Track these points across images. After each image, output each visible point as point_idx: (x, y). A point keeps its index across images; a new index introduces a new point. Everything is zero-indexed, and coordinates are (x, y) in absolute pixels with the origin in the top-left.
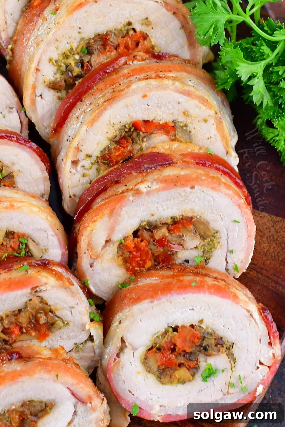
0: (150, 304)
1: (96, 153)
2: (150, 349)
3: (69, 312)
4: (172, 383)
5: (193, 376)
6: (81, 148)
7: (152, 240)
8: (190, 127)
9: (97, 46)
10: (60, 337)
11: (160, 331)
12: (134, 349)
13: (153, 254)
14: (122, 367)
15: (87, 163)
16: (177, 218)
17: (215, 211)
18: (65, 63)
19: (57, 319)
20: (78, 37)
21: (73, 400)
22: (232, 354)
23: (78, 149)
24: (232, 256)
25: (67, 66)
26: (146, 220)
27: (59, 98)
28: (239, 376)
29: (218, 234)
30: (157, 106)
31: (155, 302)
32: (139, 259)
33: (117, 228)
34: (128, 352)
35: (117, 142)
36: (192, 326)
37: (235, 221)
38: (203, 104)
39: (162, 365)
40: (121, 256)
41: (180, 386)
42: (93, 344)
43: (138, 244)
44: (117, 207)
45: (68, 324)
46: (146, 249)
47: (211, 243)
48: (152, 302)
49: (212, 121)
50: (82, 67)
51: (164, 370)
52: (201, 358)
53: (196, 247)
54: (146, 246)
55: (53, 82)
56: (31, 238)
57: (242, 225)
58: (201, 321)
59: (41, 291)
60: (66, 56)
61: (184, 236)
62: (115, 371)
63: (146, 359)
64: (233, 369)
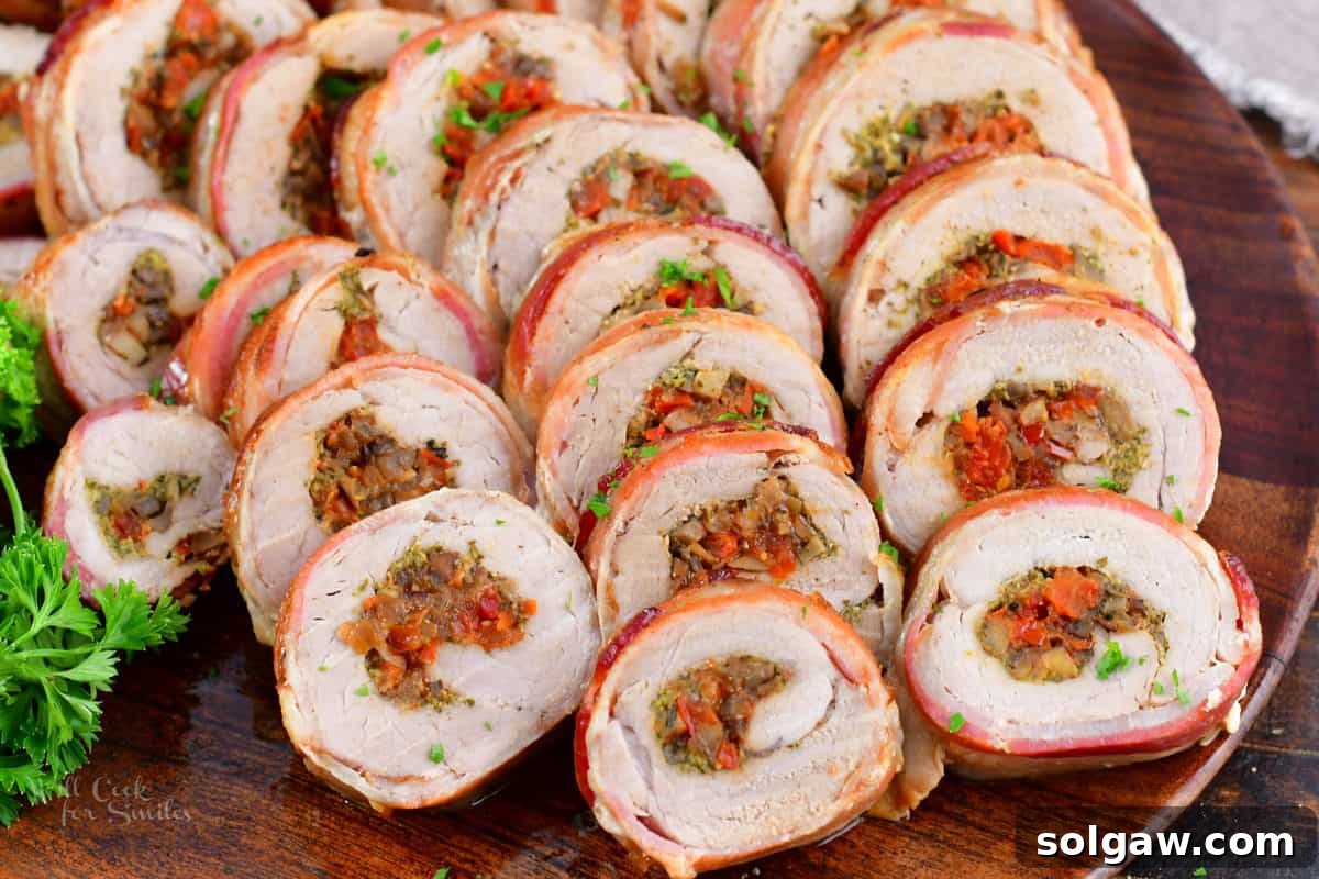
0: (1001, 517)
1: (918, 282)
2: (994, 610)
3: (838, 523)
4: (1035, 677)
5: (1080, 667)
6: (890, 264)
7: (1015, 426)
8: (1103, 263)
9: (935, 126)
10: (817, 580)
11: (1017, 574)
12: (964, 606)
13: (1015, 460)
14: (936, 643)
15: (897, 298)
16: (1066, 386)
17: (1142, 382)
18: (871, 145)
19: (814, 532)
20: (901, 100)
21: (831, 672)
22: (1162, 633)
23: (883, 266)
24: (1173, 489)
25: (876, 151)
26: (1006, 379)
27: (855, 212)
28: (1175, 672)
29: (1146, 435)
30: (1043, 211)
31: (1013, 514)
32: (986, 463)
33: (949, 386)
34: (949, 612)
35: (960, 264)
36: (1082, 570)
37: (1181, 412)
38: (1130, 219)
39: (1018, 639)
40: (951, 450)
41: (1050, 686)
42: (881, 609)
43: (987, 429)
44: (952, 338)
45: (834, 548)
46: (1003, 441)
47: (1131, 453)
48: (1005, 514)
49: (1145, 256)
50: (905, 160)
51: (1019, 650)
52: (1099, 636)
53: (1100, 459)
54: (1001, 434)
55: (849, 178)
56: (777, 401)
57: (1194, 422)
58: (1103, 561)
59: (786, 465)
60: (875, 133)
61: (1079, 428)
62: (921, 647)
63: (985, 626)
64: (1162, 660)
